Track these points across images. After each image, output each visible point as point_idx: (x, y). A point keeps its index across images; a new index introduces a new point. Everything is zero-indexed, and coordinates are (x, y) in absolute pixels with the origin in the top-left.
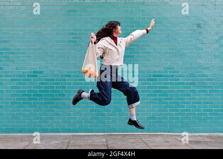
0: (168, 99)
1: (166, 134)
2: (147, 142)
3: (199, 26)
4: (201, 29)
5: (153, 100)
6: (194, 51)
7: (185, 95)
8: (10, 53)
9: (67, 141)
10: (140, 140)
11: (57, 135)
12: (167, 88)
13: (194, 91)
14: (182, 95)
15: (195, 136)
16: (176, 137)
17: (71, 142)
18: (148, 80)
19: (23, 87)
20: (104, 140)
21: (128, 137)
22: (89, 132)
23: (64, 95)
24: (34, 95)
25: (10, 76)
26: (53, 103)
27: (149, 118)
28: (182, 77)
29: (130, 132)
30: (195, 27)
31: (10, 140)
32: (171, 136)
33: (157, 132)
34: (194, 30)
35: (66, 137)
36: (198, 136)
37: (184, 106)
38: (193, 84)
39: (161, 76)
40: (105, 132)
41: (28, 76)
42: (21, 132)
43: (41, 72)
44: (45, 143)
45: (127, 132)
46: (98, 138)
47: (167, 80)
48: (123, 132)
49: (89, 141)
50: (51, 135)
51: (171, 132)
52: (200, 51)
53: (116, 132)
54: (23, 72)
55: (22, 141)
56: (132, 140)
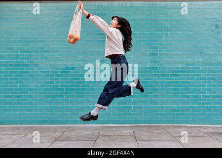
0: (190, 93)
1: (189, 125)
2: (171, 133)
3: (217, 26)
4: (220, 30)
5: (176, 93)
6: (213, 49)
7: (206, 90)
8: (45, 52)
9: (97, 132)
10: (165, 132)
11: (87, 127)
12: (189, 82)
13: (214, 86)
14: (203, 89)
15: (217, 128)
16: (199, 129)
17: (101, 132)
18: (171, 75)
19: (56, 82)
20: (131, 131)
21: (154, 128)
22: (117, 124)
23: (93, 89)
24: (66, 89)
25: (45, 72)
26: (83, 97)
27: (172, 111)
28: (203, 72)
29: (155, 124)
30: (214, 28)
31: (45, 131)
32: (194, 127)
33: (180, 123)
34: (212, 31)
35: (96, 129)
36: (219, 128)
37: (205, 100)
38: (214, 79)
39: (183, 72)
40: (132, 123)
41: (61, 72)
42: (53, 123)
43: (73, 69)
44: (77, 133)
45: (152, 124)
46: (125, 129)
47: (189, 75)
48: (149, 124)
49: (118, 132)
50: (82, 126)
51: (194, 123)
52: (219, 49)
53: (142, 124)
54: (56, 69)
55: (55, 132)
56: (157, 131)
